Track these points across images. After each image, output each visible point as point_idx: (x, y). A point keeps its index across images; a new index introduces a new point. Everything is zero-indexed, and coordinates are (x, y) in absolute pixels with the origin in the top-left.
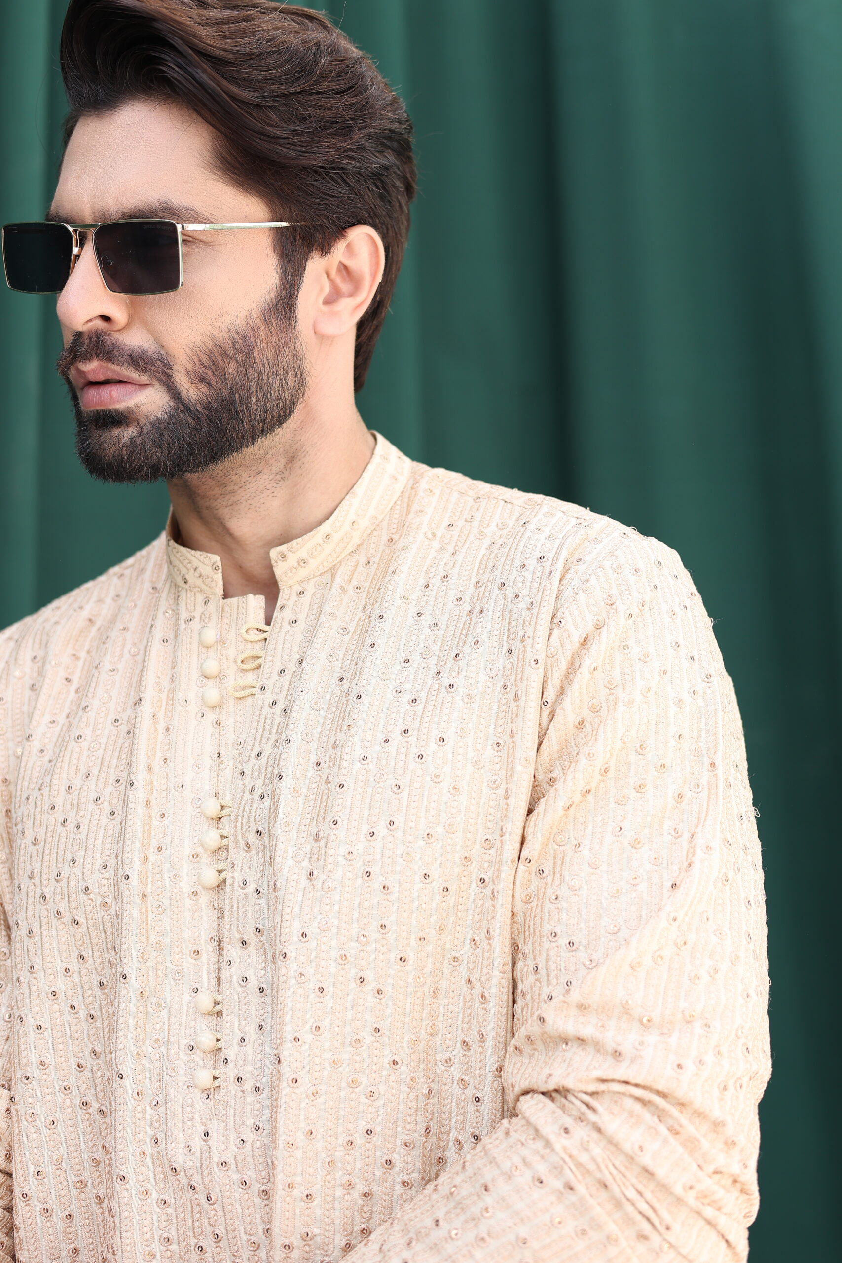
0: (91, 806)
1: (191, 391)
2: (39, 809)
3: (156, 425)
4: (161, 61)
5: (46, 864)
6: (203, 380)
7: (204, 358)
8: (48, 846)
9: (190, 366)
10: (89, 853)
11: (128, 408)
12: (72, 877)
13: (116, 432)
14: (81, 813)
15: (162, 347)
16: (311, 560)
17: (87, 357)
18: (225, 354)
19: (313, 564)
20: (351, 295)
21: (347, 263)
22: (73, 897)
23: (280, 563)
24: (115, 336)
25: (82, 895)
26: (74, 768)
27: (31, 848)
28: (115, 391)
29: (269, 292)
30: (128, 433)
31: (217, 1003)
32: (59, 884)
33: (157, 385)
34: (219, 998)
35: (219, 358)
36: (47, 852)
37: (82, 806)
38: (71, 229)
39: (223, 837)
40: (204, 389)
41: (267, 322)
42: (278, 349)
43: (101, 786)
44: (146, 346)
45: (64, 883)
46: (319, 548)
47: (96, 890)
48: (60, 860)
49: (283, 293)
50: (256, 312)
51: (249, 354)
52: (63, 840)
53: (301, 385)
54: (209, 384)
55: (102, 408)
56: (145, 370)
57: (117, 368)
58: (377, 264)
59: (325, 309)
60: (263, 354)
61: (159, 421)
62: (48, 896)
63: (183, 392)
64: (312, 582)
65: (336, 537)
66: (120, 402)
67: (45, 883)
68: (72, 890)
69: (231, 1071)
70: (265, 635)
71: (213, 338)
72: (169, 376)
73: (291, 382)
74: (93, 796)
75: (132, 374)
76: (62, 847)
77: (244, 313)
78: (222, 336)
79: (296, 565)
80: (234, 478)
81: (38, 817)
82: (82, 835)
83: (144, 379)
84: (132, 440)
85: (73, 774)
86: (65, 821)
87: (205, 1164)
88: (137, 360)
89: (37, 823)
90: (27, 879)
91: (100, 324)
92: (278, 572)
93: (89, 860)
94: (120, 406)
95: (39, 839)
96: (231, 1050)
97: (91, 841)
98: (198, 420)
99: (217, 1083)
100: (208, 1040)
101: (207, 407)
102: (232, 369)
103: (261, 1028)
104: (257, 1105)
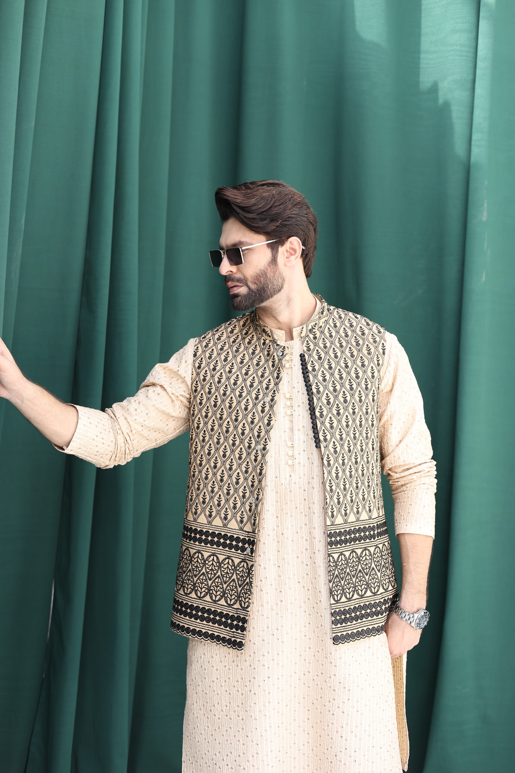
1: (253, 287)
6: (255, 283)
7: (255, 278)
9: (251, 280)
11: (238, 292)
13: (237, 300)
15: (245, 276)
17: (228, 281)
18: (260, 276)
20: (294, 255)
21: (292, 247)
23: (295, 332)
24: (234, 275)
28: (235, 288)
29: (269, 258)
30: (239, 298)
31: (292, 444)
33: (245, 286)
34: (292, 443)
35: (258, 277)
38: (221, 251)
39: (291, 404)
40: (256, 285)
41: (270, 266)
42: (274, 273)
44: (241, 277)
49: (273, 258)
50: (266, 264)
51: (266, 274)
53: (284, 280)
54: (257, 284)
55: (234, 293)
56: (241, 283)
57: (235, 283)
59: (287, 260)
60: (270, 274)
61: (246, 295)
63: (251, 287)
66: (236, 291)
69: (297, 461)
71: (256, 272)
72: (247, 283)
73: (280, 281)
75: (238, 284)
77: (263, 265)
78: (258, 272)
83: (241, 285)
87: (290, 483)
88: (239, 280)
91: (230, 273)
92: (294, 334)
94: (236, 292)
96: (296, 456)
98: (255, 293)
99: (293, 464)
100: (290, 453)
101: (258, 290)
102: (262, 279)
103: (304, 451)
104: (304, 470)
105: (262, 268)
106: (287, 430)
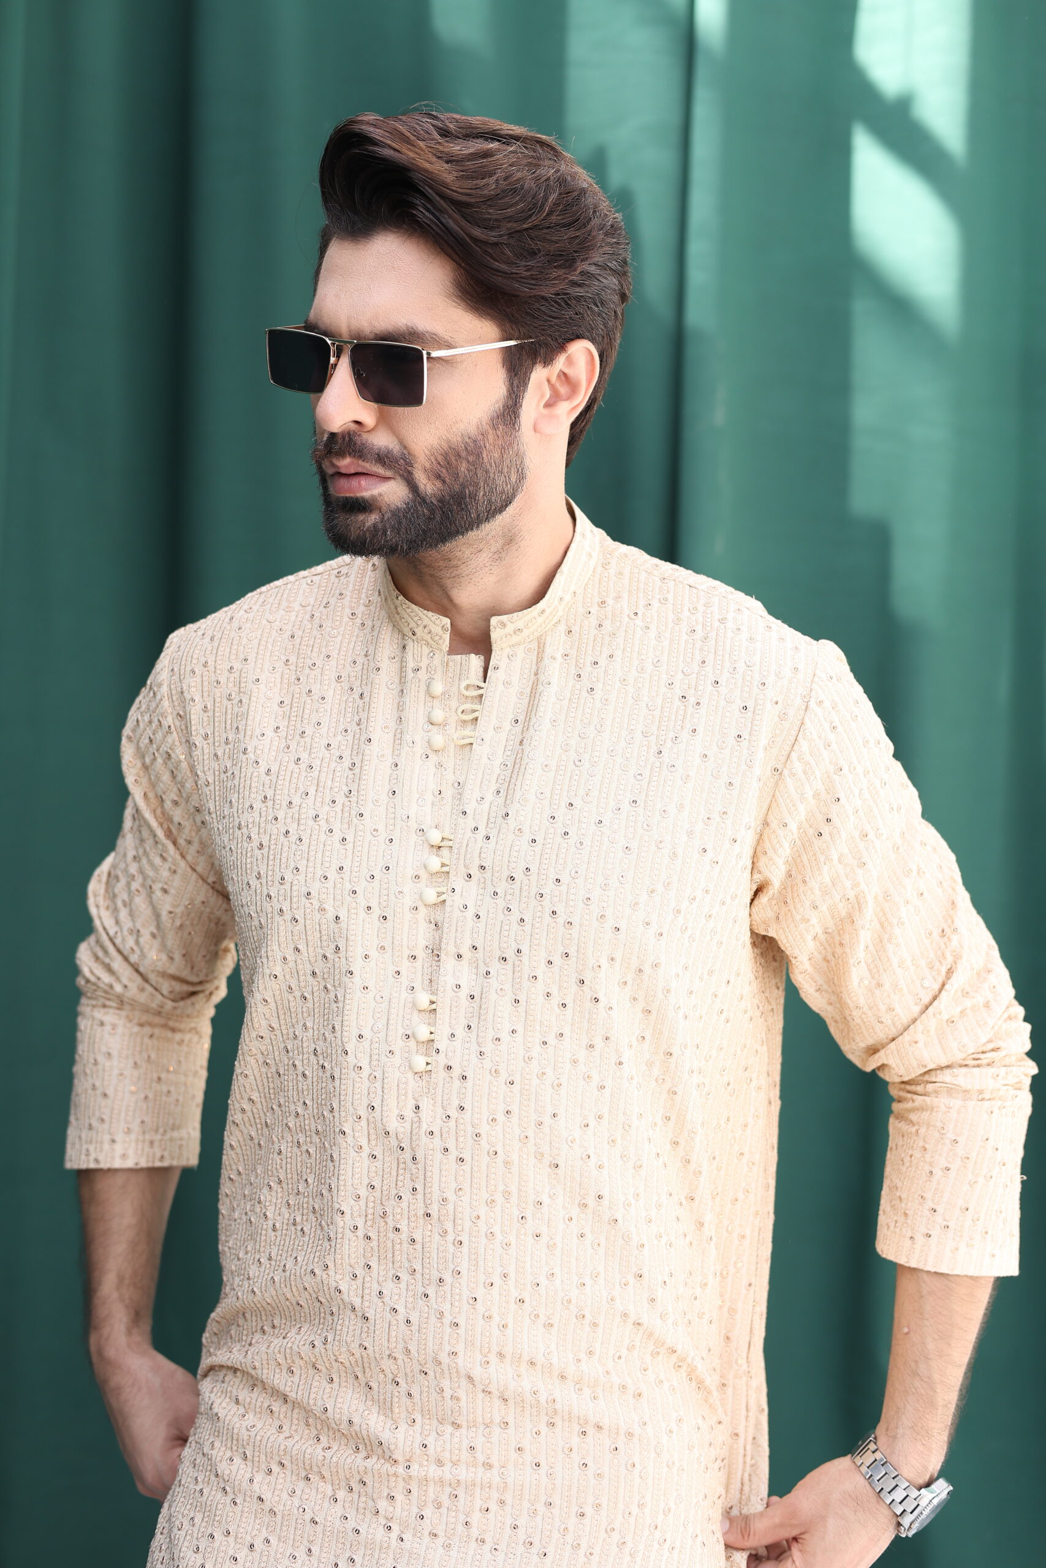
0: (311, 822)
1: (428, 486)
2: (263, 819)
3: (396, 513)
4: (413, 206)
5: (270, 868)
6: (438, 477)
7: (440, 458)
8: (272, 852)
9: (428, 465)
10: (311, 864)
11: (372, 496)
12: (295, 882)
13: (361, 517)
14: (302, 827)
15: (405, 448)
16: (525, 630)
17: (341, 454)
18: (459, 455)
19: (526, 632)
20: (568, 398)
21: (566, 371)
22: (295, 900)
23: (498, 629)
24: (365, 436)
25: (304, 899)
26: (293, 786)
27: (257, 851)
28: (363, 482)
29: (498, 402)
30: (372, 519)
31: (432, 1003)
32: (282, 887)
33: (399, 479)
34: (434, 998)
35: (453, 459)
36: (271, 857)
37: (302, 822)
38: (329, 342)
39: (443, 865)
40: (439, 484)
41: (495, 427)
42: (504, 450)
43: (318, 804)
44: (391, 446)
45: (287, 886)
46: (534, 621)
47: (317, 896)
48: (283, 866)
49: (510, 401)
50: (485, 419)
51: (479, 455)
52: (285, 849)
53: (522, 477)
54: (444, 482)
55: (352, 495)
56: (390, 467)
57: (366, 464)
58: (593, 371)
59: (545, 411)
60: (490, 455)
61: (398, 509)
62: (273, 895)
63: (421, 487)
64: (522, 647)
65: (548, 611)
66: (366, 490)
67: (270, 883)
68: (295, 894)
69: (442, 1060)
70: (481, 692)
71: (448, 441)
72: (410, 473)
73: (513, 478)
74: (313, 813)
75: (380, 470)
76: (284, 855)
77: (475, 421)
78: (456, 440)
79: (512, 633)
80: (458, 554)
81: (262, 825)
82: (304, 847)
83: (389, 473)
84: (375, 525)
85: (293, 791)
86: (287, 832)
87: (415, 1132)
88: (383, 458)
89: (262, 831)
90: (255, 879)
91: (354, 427)
92: (494, 635)
93: (310, 869)
94: (366, 494)
95: (264, 844)
96: (442, 1043)
97: (312, 853)
98: (432, 511)
99: (429, 1068)
100: (423, 1033)
101: (441, 500)
102: (463, 467)
103: (469, 1027)
104: (463, 1090)
105: (472, 430)
106: (421, 954)
